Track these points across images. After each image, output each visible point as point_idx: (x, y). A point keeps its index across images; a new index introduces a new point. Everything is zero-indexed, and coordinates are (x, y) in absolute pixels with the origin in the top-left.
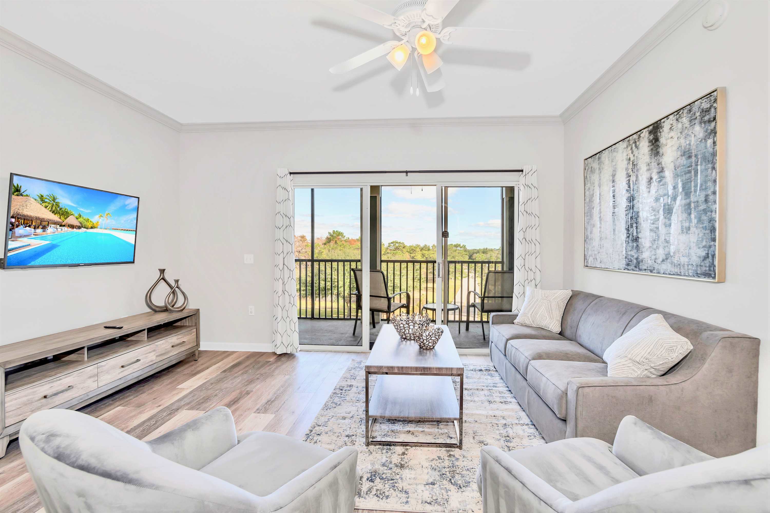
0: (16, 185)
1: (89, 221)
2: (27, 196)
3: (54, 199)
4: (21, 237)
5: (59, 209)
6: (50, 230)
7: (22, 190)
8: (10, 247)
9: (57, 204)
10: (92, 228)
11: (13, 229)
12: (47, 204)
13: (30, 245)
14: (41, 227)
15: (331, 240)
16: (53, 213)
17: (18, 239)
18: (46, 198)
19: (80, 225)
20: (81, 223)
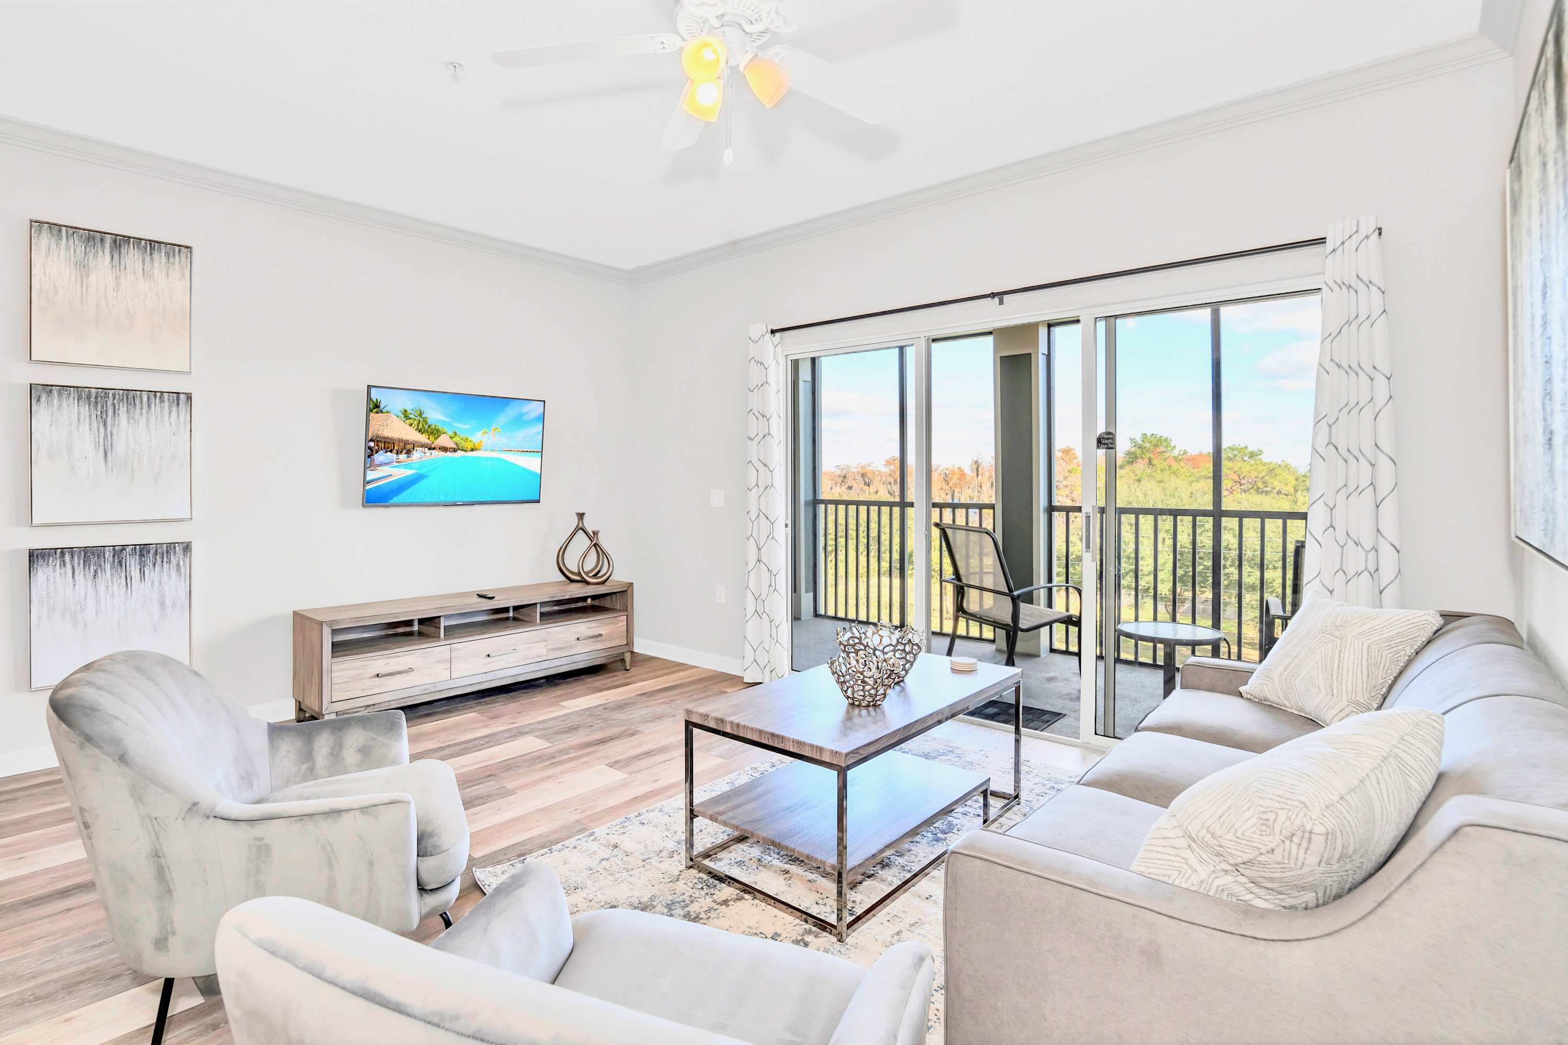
0: (375, 400)
1: (468, 440)
2: (388, 412)
3: (421, 414)
4: (381, 465)
5: (427, 427)
6: (417, 454)
7: (382, 406)
8: (368, 478)
9: (425, 421)
10: (472, 450)
11: (372, 455)
12: (412, 421)
13: (391, 475)
14: (404, 451)
15: (1136, 458)
16: (419, 432)
17: (378, 468)
18: (411, 413)
19: (455, 447)
20: (457, 444)
